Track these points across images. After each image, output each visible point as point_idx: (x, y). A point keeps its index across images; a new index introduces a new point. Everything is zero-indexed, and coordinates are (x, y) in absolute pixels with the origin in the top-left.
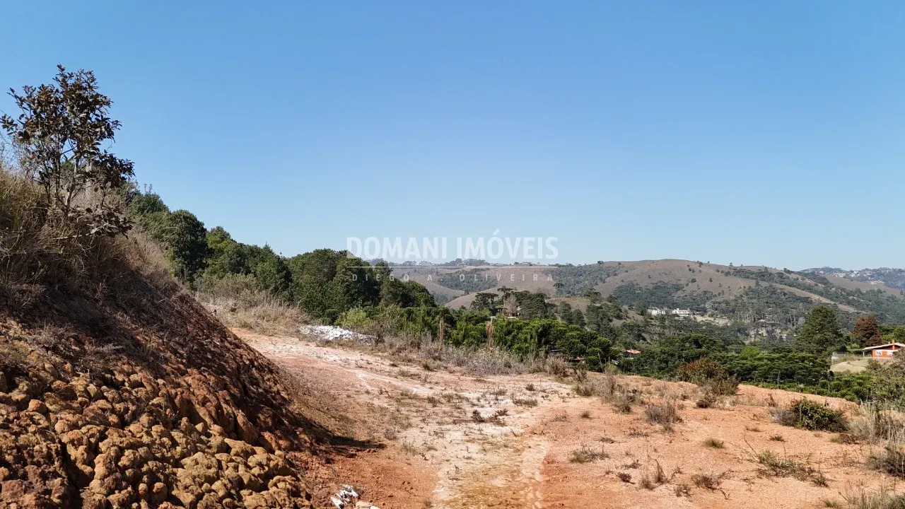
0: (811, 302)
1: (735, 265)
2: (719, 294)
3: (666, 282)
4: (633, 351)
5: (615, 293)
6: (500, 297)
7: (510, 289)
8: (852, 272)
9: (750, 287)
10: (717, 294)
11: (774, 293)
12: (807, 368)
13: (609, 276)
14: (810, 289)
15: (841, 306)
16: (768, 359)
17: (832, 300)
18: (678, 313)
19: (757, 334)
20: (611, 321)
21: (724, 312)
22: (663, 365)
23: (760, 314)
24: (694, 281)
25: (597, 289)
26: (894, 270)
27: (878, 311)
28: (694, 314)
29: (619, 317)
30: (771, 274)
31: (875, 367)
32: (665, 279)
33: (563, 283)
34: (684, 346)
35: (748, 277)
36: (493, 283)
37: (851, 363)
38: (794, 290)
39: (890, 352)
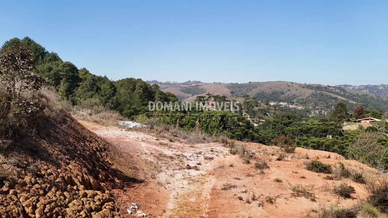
0: (338, 100)
1: (307, 84)
2: (300, 96)
3: (278, 91)
4: (262, 120)
5: (256, 96)
6: (207, 98)
7: (211, 94)
8: (356, 86)
9: (313, 93)
10: (299, 96)
11: (322, 95)
12: (333, 129)
13: (253, 88)
14: (338, 94)
15: (350, 101)
16: (318, 125)
17: (347, 98)
18: (282, 104)
19: (315, 113)
20: (253, 107)
21: (301, 104)
22: (274, 127)
23: (316, 104)
24: (289, 90)
25: (248, 94)
26: (374, 86)
27: (365, 103)
28: (289, 104)
29: (257, 106)
30: (322, 87)
31: (361, 128)
32: (277, 90)
33: (234, 91)
34: (283, 119)
35: (312, 89)
36: (204, 91)
37: (352, 126)
38: (331, 94)
39: (368, 121)
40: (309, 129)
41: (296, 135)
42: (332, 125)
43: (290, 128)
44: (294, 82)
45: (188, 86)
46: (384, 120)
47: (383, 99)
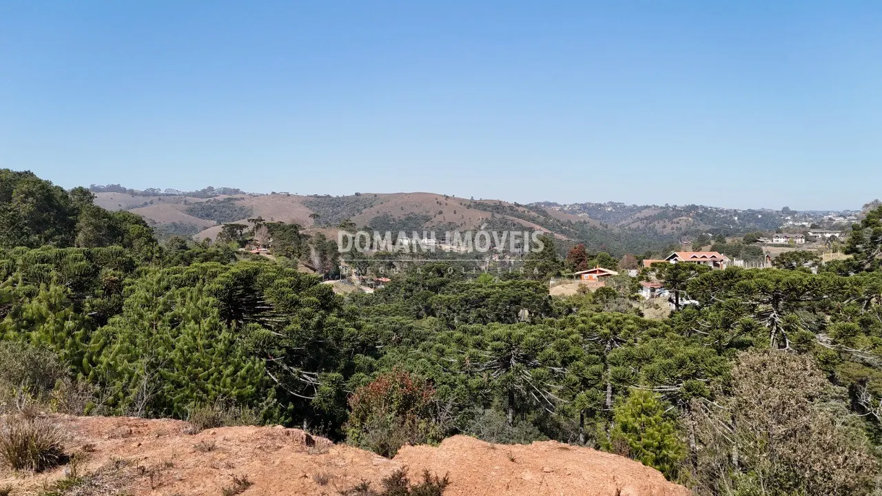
2: (462, 225)
3: (417, 213)
4: (383, 279)
5: (371, 224)
6: (252, 229)
7: (261, 220)
9: (487, 219)
11: (506, 224)
12: (531, 295)
13: (365, 208)
14: (533, 220)
15: (556, 235)
16: (500, 287)
17: (551, 230)
19: (491, 261)
22: (408, 294)
24: (441, 213)
25: (352, 220)
30: (504, 207)
31: (584, 290)
32: (416, 211)
33: (321, 214)
34: (427, 275)
35: (485, 210)
36: (249, 213)
37: (565, 286)
38: (521, 221)
39: (595, 276)
40: (483, 298)
41: (454, 312)
42: (528, 286)
43: (443, 296)
44: (450, 195)
45: (207, 199)
46: (623, 271)
47: (612, 230)
